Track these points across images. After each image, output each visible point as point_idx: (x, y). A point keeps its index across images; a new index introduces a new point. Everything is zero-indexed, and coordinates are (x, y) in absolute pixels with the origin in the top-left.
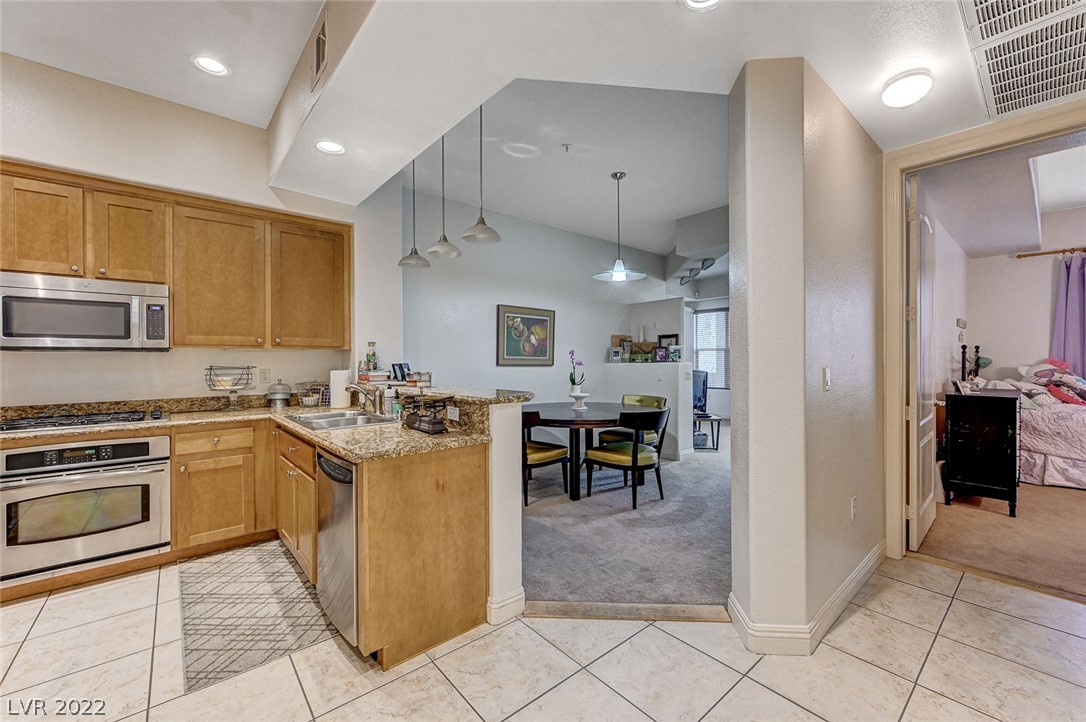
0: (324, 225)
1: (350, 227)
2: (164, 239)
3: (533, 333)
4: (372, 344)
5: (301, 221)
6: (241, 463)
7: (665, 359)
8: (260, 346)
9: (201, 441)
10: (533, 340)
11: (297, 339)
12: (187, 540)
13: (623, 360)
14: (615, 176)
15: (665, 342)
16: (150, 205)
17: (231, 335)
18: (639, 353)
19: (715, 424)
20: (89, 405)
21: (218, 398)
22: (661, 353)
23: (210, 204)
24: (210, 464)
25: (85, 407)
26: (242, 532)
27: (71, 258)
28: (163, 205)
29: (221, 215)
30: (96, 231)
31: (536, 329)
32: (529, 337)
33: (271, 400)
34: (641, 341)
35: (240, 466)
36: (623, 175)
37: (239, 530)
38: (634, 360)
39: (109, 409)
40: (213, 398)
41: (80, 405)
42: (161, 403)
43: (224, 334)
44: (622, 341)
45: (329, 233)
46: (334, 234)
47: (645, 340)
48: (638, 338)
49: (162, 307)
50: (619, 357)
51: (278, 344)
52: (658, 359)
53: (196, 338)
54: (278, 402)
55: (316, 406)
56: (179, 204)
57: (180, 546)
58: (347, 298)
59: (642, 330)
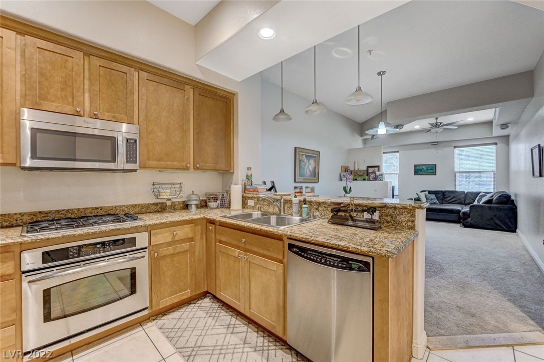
0: (221, 92)
1: (234, 94)
2: (133, 93)
3: (310, 164)
4: (249, 169)
5: (209, 88)
6: (188, 248)
7: (375, 179)
8: (187, 169)
9: (166, 235)
10: (310, 168)
11: (208, 165)
12: (158, 304)
14: (379, 74)
15: (371, 170)
16: (125, 68)
17: (173, 161)
18: (357, 176)
20: (78, 210)
21: (157, 204)
22: (373, 176)
23: (159, 72)
24: (170, 250)
25: (76, 212)
26: (189, 295)
27: (75, 103)
28: (133, 69)
29: (166, 80)
30: (91, 84)
31: (312, 162)
32: (309, 166)
33: (188, 205)
34: (356, 169)
35: (186, 251)
36: (384, 73)
37: (187, 294)
38: (356, 180)
39: (91, 213)
40: (154, 204)
41: (72, 210)
42: (123, 208)
43: (168, 161)
44: (346, 169)
45: (223, 97)
46: (226, 98)
47: (359, 169)
48: (353, 168)
49: (135, 141)
51: (198, 168)
52: (371, 179)
53: (153, 163)
54: (193, 206)
55: (217, 208)
56: (142, 70)
57: (154, 309)
58: (232, 140)
59: (357, 163)
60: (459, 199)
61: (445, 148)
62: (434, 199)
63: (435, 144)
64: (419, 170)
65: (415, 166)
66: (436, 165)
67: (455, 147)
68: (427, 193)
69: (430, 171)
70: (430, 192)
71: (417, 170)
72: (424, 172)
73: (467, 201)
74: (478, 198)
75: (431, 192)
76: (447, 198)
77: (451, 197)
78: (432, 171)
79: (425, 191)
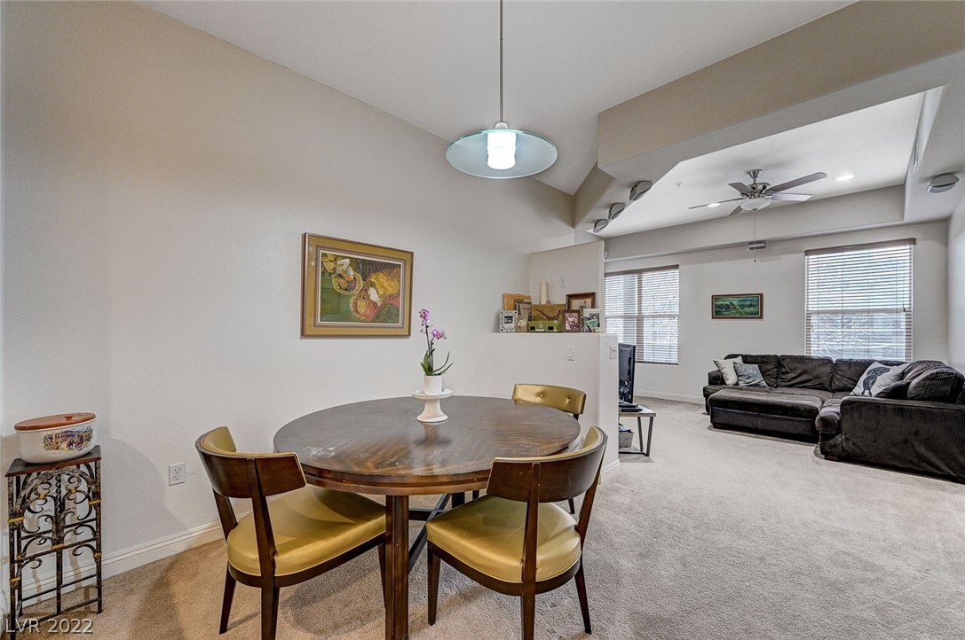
3: (373, 285)
7: (578, 327)
10: (374, 295)
13: (518, 329)
15: (576, 304)
18: (539, 319)
19: (645, 421)
22: (572, 319)
31: (380, 279)
32: (365, 290)
34: (544, 302)
38: (533, 328)
44: (518, 303)
47: (548, 302)
48: (539, 298)
50: (512, 325)
52: (568, 328)
59: (544, 288)
60: (817, 377)
61: (784, 257)
62: (754, 376)
63: (760, 246)
64: (722, 308)
65: (715, 298)
66: (761, 295)
67: (808, 253)
68: (739, 360)
69: (747, 310)
70: (747, 359)
71: (720, 306)
72: (734, 311)
73: (837, 383)
74: (864, 376)
75: (749, 359)
76: (787, 373)
77: (798, 372)
78: (752, 309)
79: (735, 356)
